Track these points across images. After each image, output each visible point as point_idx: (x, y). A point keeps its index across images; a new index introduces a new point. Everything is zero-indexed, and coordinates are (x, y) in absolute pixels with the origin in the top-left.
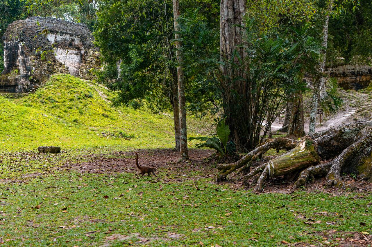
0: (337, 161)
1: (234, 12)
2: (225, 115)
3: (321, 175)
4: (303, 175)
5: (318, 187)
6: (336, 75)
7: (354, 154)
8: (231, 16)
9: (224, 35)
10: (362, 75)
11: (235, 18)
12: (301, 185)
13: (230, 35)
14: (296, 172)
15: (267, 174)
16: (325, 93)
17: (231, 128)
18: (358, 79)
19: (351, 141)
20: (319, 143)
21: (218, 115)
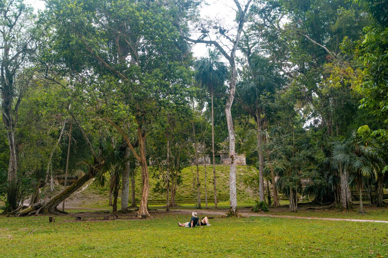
0: (38, 211)
1: (13, 169)
2: (8, 200)
3: (34, 214)
4: (30, 214)
5: (33, 217)
6: (60, 179)
7: (43, 209)
8: (12, 170)
9: (9, 175)
10: (73, 179)
11: (13, 171)
12: (29, 215)
13: (12, 176)
14: (28, 213)
15: (21, 214)
16: (54, 188)
17: (10, 204)
18: (71, 181)
19: (42, 206)
20: (34, 207)
21: (6, 200)
